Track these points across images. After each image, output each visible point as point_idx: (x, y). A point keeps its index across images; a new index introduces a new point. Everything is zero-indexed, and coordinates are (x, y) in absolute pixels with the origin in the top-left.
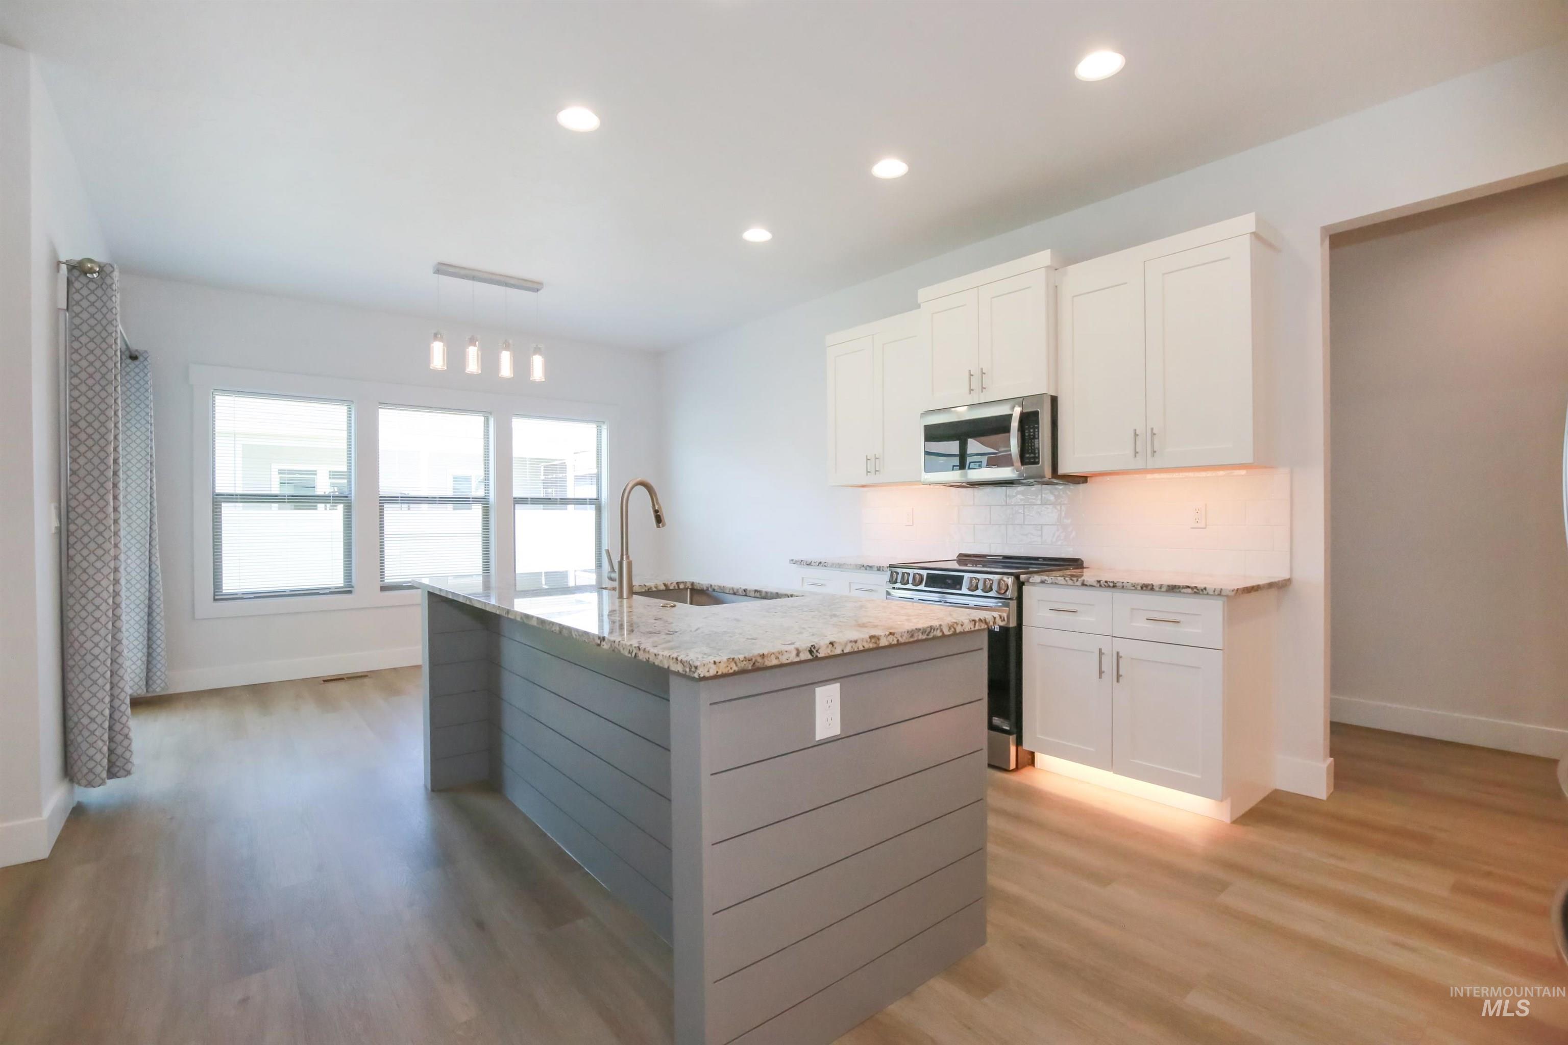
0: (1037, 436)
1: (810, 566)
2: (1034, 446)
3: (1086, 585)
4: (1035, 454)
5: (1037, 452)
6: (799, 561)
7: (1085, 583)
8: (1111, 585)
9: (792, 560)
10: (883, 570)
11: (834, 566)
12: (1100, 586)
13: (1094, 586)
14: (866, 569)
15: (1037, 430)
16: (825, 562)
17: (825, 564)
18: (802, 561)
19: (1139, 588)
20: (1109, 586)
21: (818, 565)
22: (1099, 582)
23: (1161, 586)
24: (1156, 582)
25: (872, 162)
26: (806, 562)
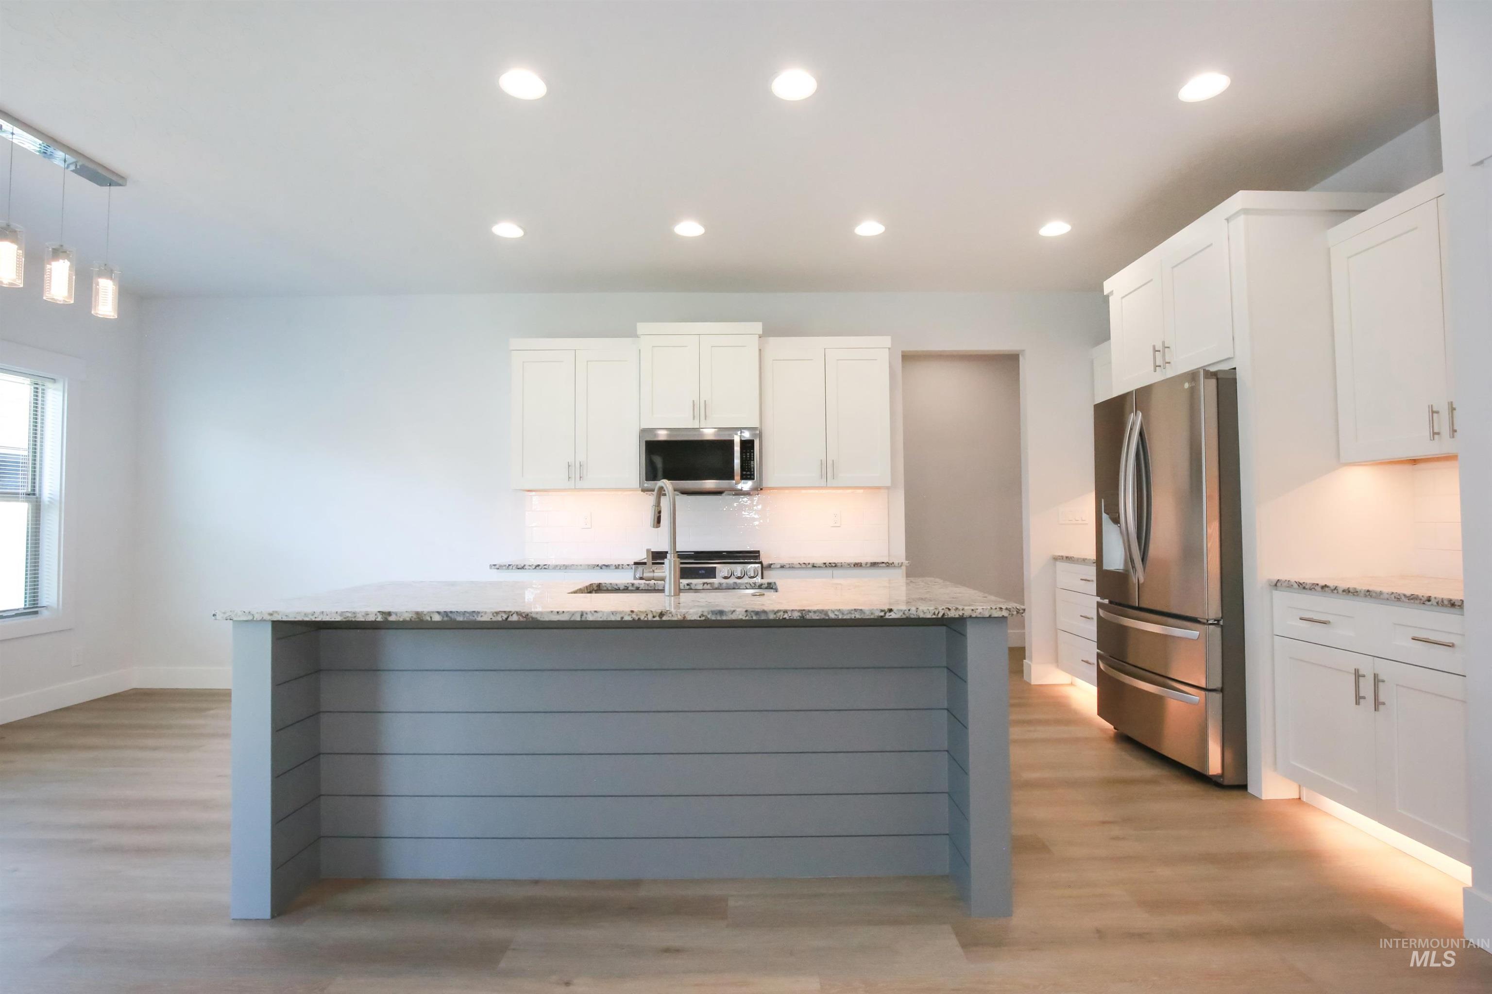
0: (752, 459)
1: (522, 570)
2: (750, 466)
3: (815, 567)
4: (751, 471)
5: (752, 470)
6: (505, 566)
7: (815, 565)
8: (834, 565)
9: (495, 565)
10: (623, 568)
11: (559, 568)
12: (826, 566)
13: (821, 567)
14: (601, 568)
15: (752, 454)
16: (545, 565)
17: (545, 567)
18: (509, 565)
19: (853, 566)
20: (832, 566)
21: (535, 568)
22: (825, 564)
23: (866, 564)
24: (863, 560)
25: (675, 221)
26: (517, 565)
